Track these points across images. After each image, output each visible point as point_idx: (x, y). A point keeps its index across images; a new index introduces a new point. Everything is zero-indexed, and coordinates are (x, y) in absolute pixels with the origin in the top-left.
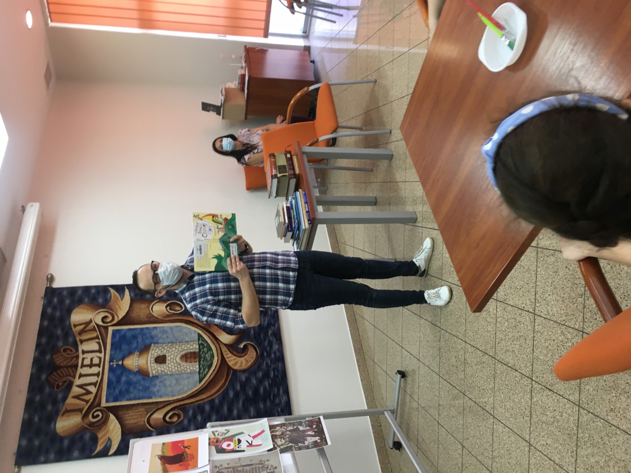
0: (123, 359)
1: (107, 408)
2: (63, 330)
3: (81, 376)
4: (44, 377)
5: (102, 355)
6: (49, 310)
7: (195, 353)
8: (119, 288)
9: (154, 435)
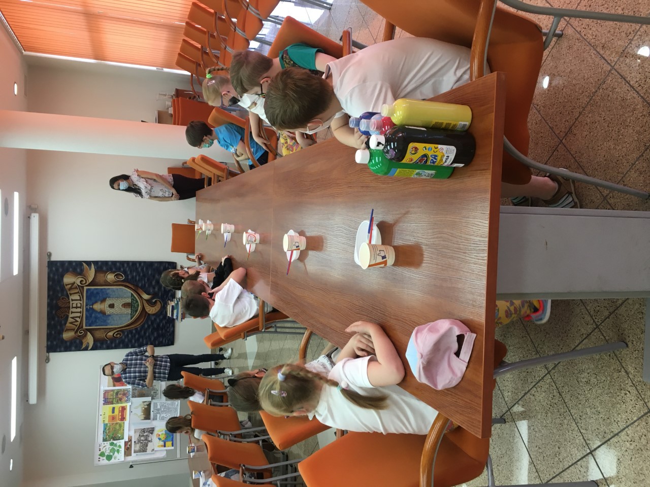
0: (92, 305)
1: (86, 329)
2: (60, 287)
3: (72, 312)
4: (54, 312)
5: (82, 302)
6: (52, 275)
7: (129, 303)
8: (89, 263)
9: (109, 342)
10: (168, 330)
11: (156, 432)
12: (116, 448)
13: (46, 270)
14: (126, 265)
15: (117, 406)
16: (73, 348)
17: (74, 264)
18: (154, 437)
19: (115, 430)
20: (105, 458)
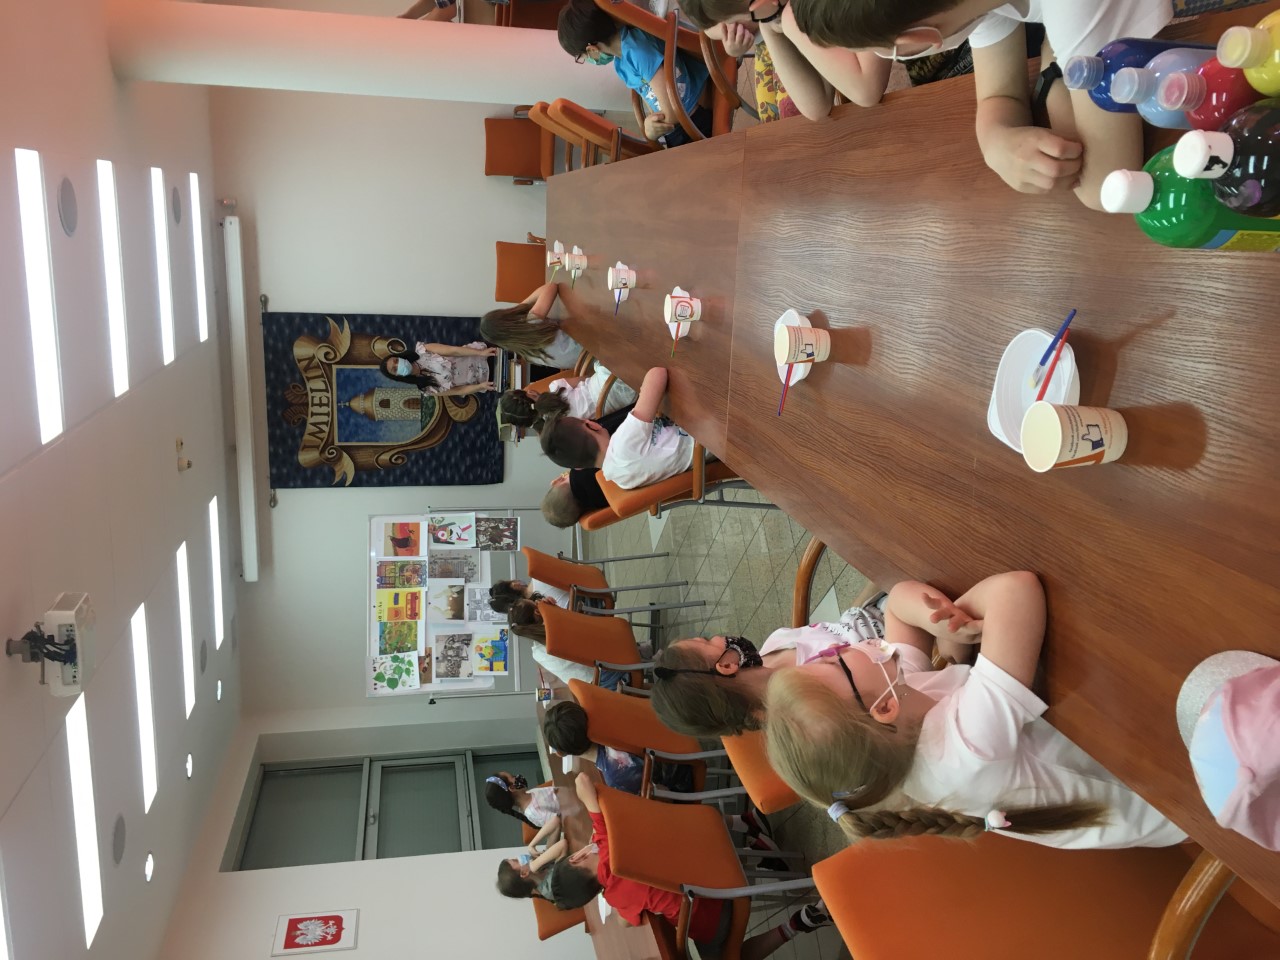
0: (349, 401)
1: (340, 447)
2: (288, 365)
3: (313, 414)
4: (279, 413)
5: (329, 395)
6: (271, 342)
7: (417, 399)
8: (338, 318)
9: (382, 473)
10: (492, 453)
11: (474, 643)
12: (404, 667)
13: (260, 331)
14: (408, 324)
15: (404, 592)
16: (318, 482)
17: (311, 320)
18: (471, 652)
19: (400, 636)
20: (385, 684)
